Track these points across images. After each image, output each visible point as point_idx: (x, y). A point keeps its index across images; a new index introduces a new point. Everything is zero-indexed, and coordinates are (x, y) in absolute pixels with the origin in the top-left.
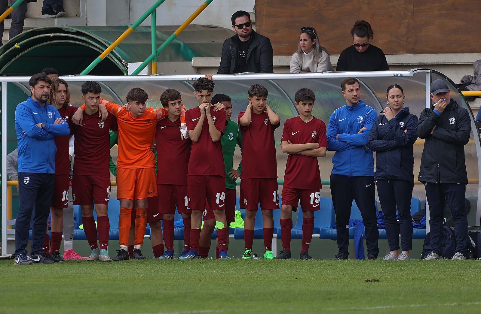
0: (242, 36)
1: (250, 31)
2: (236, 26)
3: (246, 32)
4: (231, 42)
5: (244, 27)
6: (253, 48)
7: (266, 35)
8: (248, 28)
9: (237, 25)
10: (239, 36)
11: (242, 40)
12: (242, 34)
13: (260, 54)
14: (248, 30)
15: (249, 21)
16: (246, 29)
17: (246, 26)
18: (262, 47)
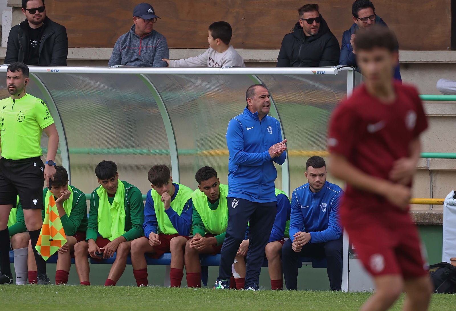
0: (33, 22)
1: (43, 17)
2: (26, 10)
3: (38, 18)
4: (19, 29)
5: (37, 12)
6: (46, 38)
7: (61, 23)
8: (41, 14)
9: (28, 9)
10: (29, 23)
11: (32, 26)
12: (33, 20)
13: (54, 45)
14: (41, 16)
15: (43, 6)
16: (39, 14)
17: (39, 12)
18: (57, 36)
